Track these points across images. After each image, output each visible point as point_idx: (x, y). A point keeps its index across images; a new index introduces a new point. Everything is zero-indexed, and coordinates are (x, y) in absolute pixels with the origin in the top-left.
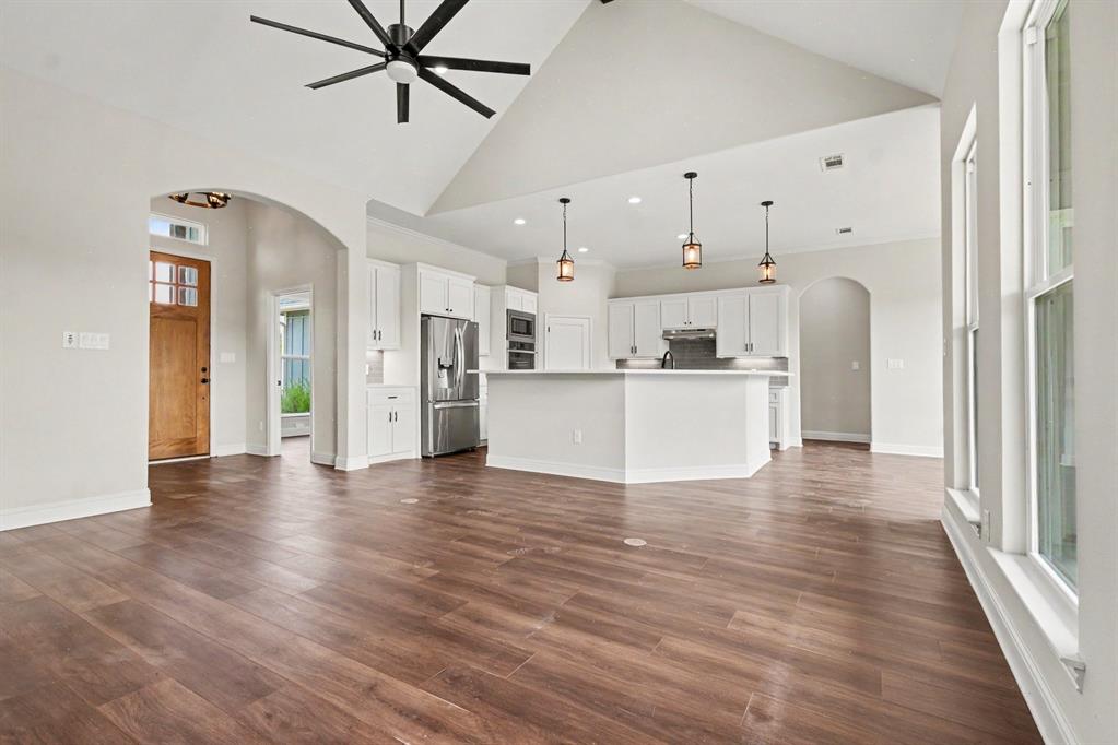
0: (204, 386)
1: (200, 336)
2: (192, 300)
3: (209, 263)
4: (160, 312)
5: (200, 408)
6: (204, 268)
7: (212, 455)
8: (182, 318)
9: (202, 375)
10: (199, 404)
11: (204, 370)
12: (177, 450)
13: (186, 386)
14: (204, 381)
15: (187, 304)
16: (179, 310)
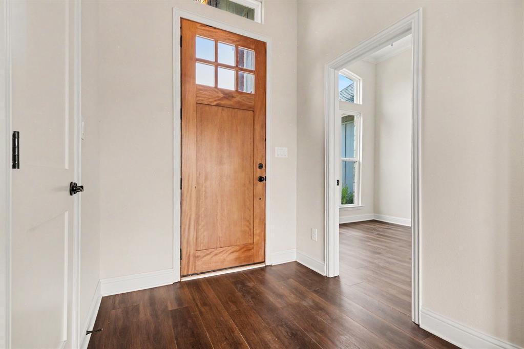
0: (260, 184)
1: (258, 127)
2: (249, 86)
3: (265, 44)
4: (221, 99)
5: (257, 211)
6: (260, 48)
7: (268, 263)
8: (241, 107)
9: (259, 173)
10: (256, 205)
11: (261, 166)
12: (237, 259)
13: (244, 185)
14: (262, 179)
15: (245, 91)
16: (238, 98)
